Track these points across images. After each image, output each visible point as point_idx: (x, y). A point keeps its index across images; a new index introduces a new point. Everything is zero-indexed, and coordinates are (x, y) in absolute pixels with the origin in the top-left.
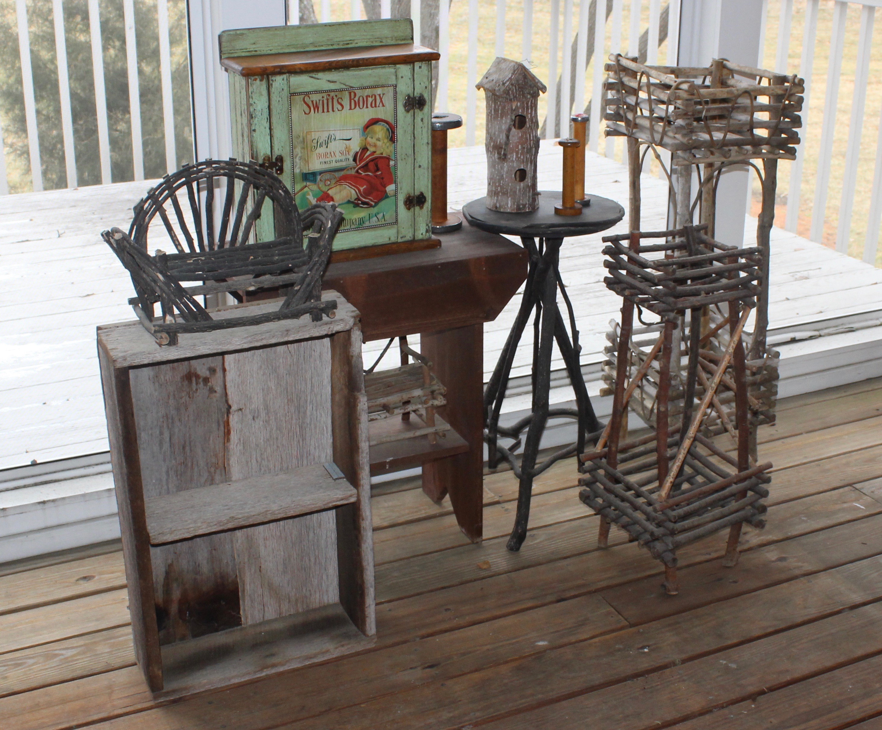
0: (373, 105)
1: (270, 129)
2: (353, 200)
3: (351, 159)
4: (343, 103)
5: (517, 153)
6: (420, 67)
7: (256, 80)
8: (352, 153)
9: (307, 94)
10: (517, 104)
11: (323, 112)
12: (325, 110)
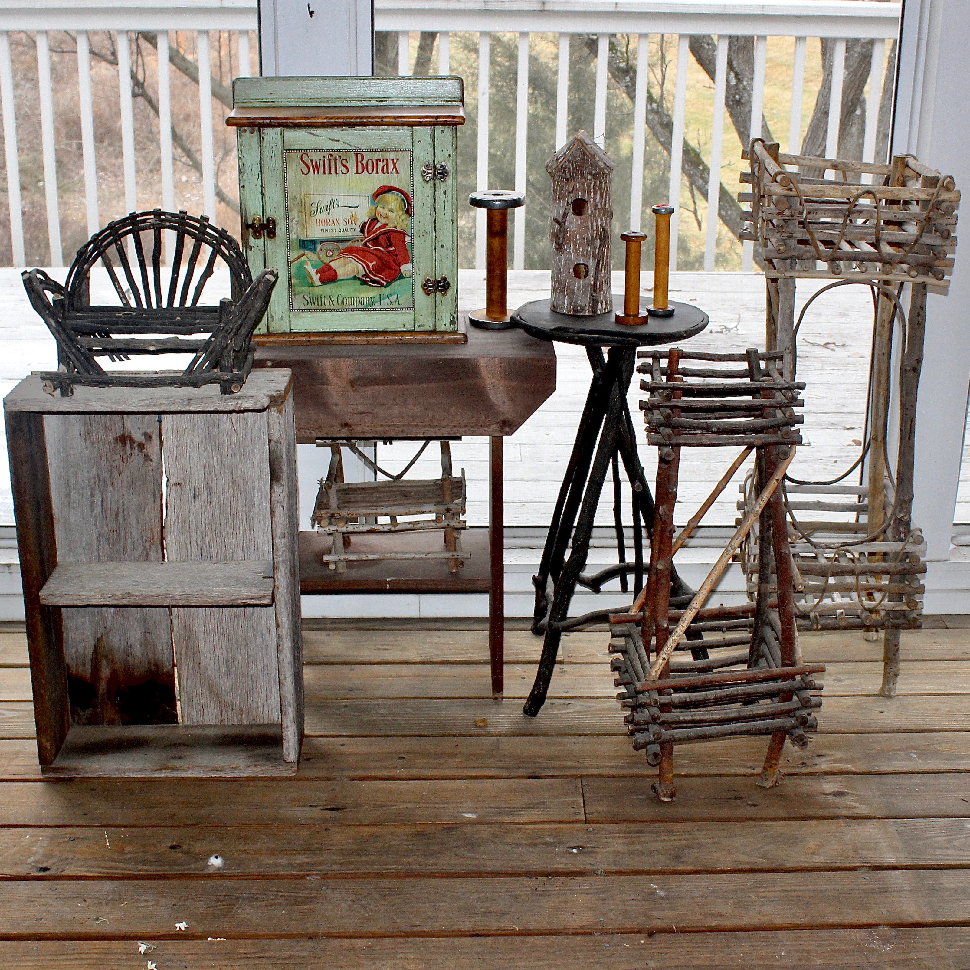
0: (385, 171)
1: (262, 186)
2: (360, 276)
3: (358, 230)
4: (348, 165)
5: (575, 244)
6: (442, 132)
7: (245, 131)
8: (359, 223)
9: (306, 152)
10: (575, 185)
11: (324, 173)
12: (327, 171)
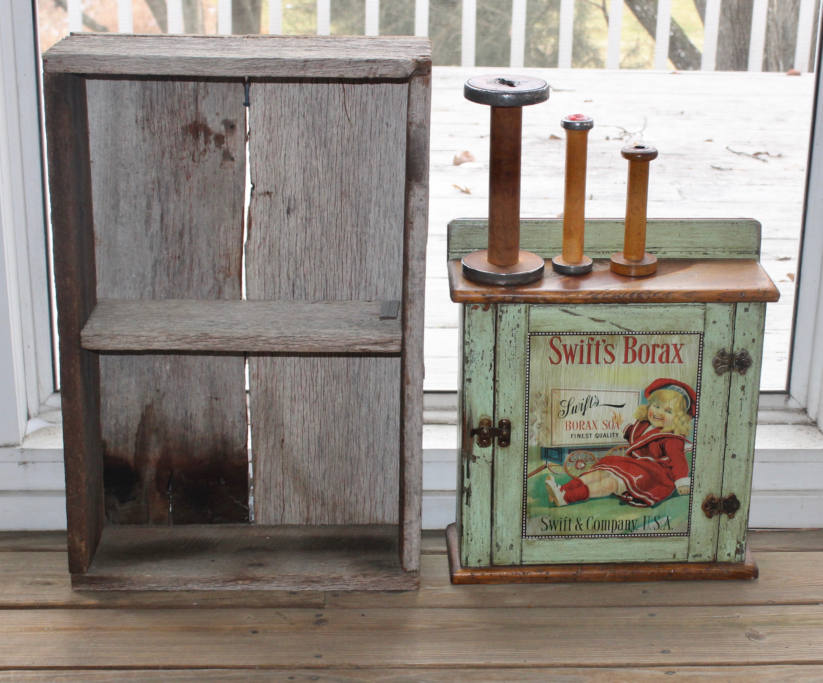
0: (664, 360)
1: (494, 380)
2: (619, 494)
3: (622, 435)
4: (614, 352)
6: (746, 310)
7: (476, 308)
8: (623, 426)
9: (558, 335)
11: (581, 362)
12: (585, 360)
